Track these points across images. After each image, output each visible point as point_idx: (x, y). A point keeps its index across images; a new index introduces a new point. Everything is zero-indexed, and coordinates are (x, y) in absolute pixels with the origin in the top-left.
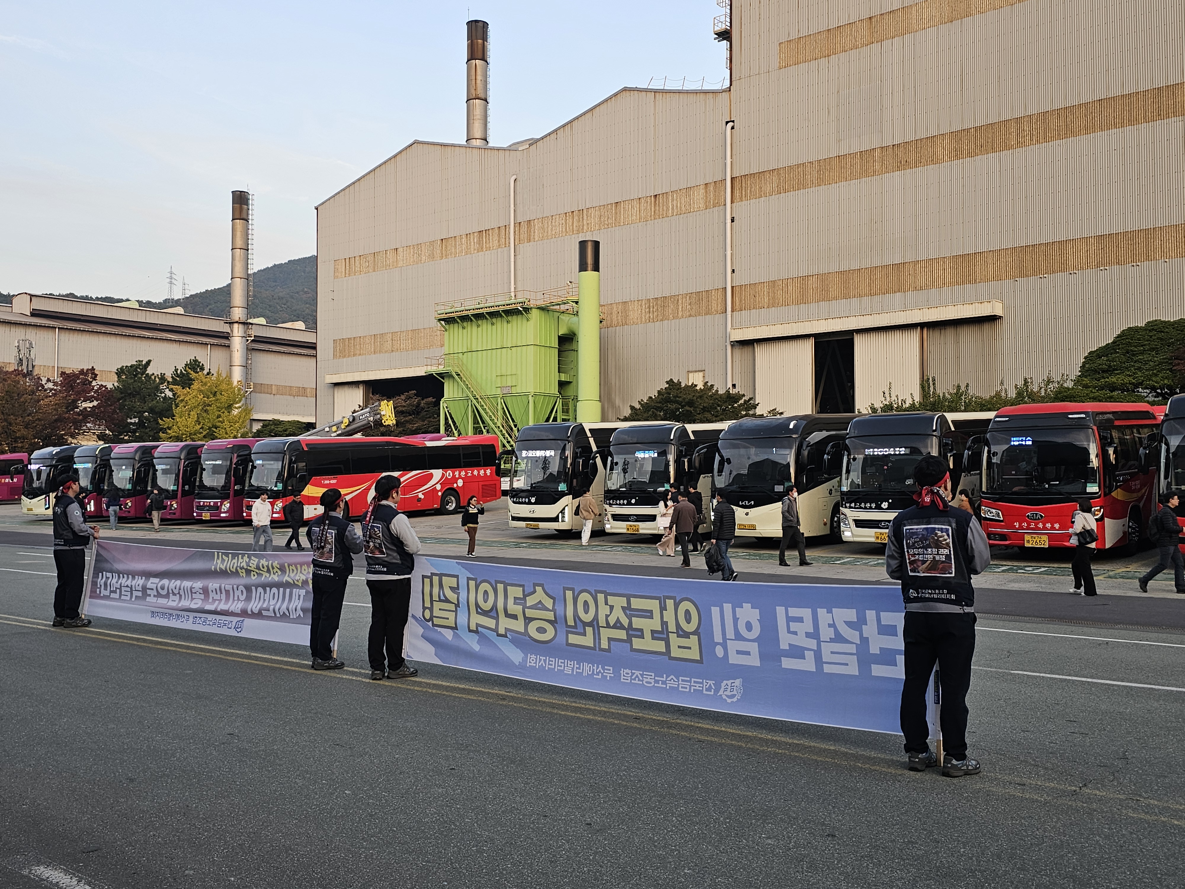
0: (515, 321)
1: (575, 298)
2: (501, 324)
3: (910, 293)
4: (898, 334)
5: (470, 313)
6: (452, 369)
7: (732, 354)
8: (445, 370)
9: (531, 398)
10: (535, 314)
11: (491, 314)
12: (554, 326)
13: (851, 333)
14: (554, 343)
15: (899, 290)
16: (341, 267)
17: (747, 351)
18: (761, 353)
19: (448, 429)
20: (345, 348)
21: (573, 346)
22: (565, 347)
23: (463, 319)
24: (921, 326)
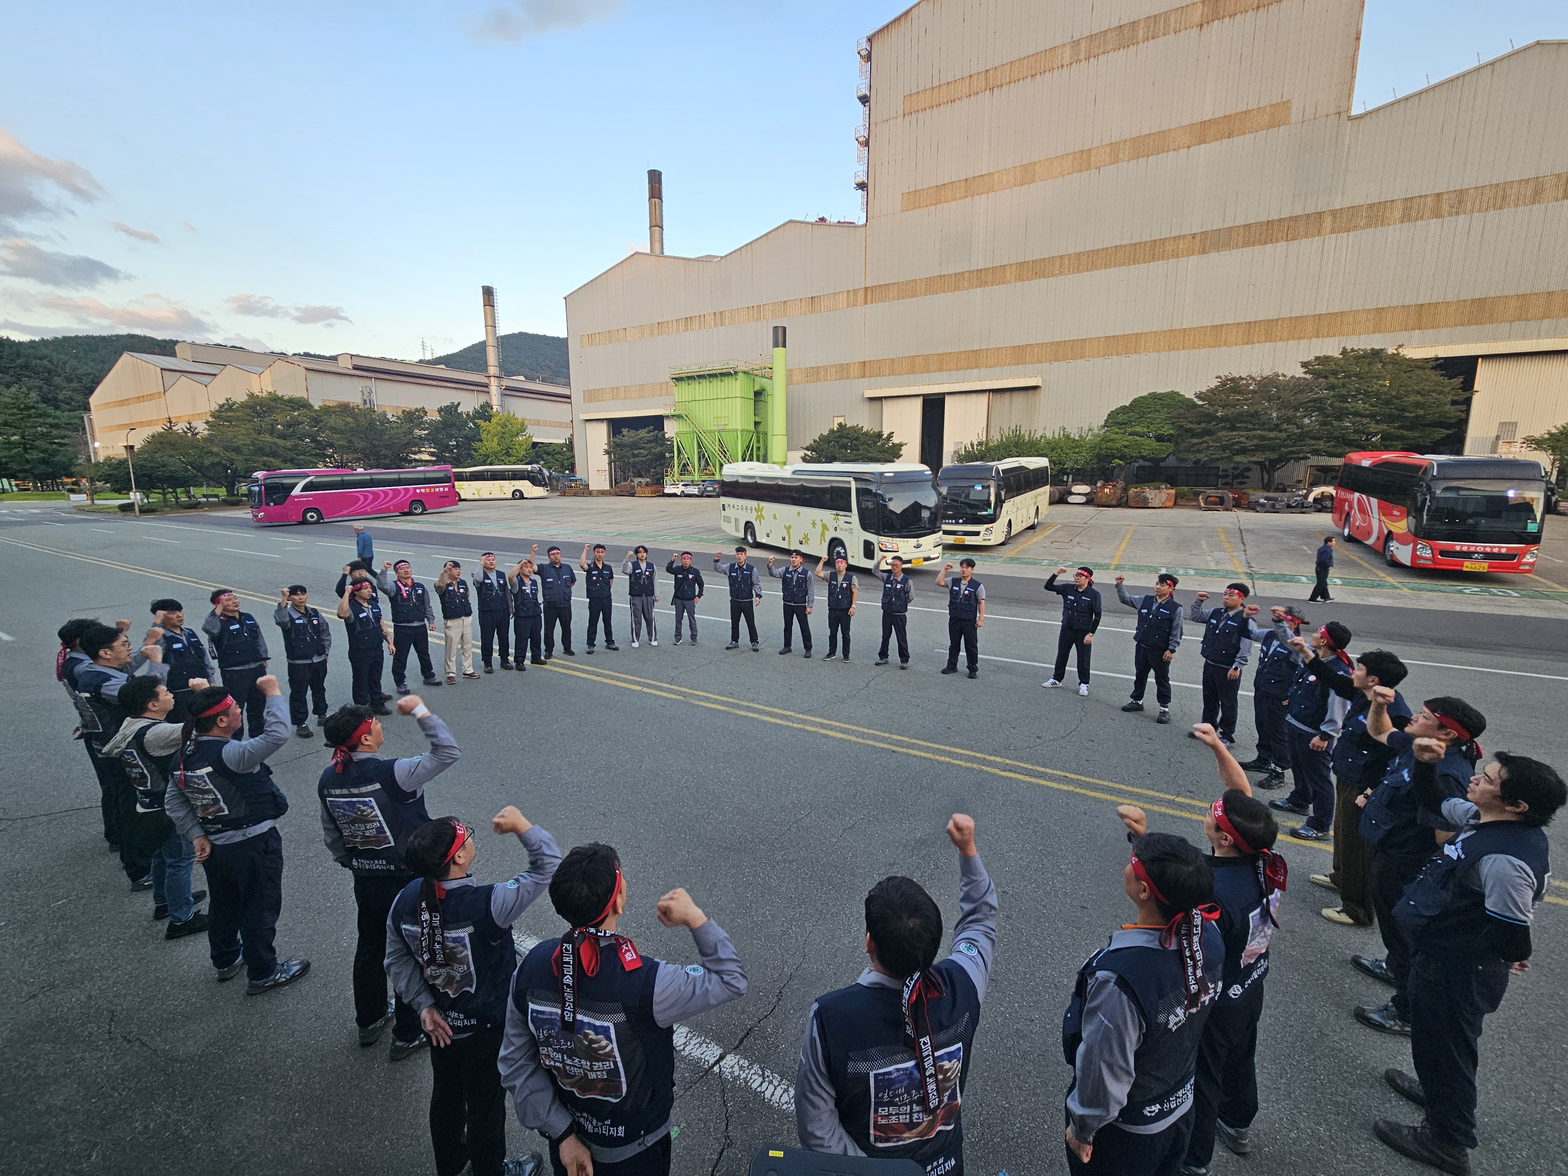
0: (727, 381)
1: (770, 366)
2: (716, 382)
3: (983, 370)
4: (974, 396)
5: (695, 374)
6: (683, 413)
7: (867, 406)
8: (677, 413)
9: (739, 433)
10: (741, 376)
11: (710, 376)
12: (752, 385)
13: (944, 394)
14: (752, 396)
15: (976, 367)
16: (586, 340)
17: (876, 404)
18: (887, 406)
19: (679, 452)
20: (591, 396)
21: (763, 398)
22: (758, 399)
23: (689, 378)
24: (989, 391)
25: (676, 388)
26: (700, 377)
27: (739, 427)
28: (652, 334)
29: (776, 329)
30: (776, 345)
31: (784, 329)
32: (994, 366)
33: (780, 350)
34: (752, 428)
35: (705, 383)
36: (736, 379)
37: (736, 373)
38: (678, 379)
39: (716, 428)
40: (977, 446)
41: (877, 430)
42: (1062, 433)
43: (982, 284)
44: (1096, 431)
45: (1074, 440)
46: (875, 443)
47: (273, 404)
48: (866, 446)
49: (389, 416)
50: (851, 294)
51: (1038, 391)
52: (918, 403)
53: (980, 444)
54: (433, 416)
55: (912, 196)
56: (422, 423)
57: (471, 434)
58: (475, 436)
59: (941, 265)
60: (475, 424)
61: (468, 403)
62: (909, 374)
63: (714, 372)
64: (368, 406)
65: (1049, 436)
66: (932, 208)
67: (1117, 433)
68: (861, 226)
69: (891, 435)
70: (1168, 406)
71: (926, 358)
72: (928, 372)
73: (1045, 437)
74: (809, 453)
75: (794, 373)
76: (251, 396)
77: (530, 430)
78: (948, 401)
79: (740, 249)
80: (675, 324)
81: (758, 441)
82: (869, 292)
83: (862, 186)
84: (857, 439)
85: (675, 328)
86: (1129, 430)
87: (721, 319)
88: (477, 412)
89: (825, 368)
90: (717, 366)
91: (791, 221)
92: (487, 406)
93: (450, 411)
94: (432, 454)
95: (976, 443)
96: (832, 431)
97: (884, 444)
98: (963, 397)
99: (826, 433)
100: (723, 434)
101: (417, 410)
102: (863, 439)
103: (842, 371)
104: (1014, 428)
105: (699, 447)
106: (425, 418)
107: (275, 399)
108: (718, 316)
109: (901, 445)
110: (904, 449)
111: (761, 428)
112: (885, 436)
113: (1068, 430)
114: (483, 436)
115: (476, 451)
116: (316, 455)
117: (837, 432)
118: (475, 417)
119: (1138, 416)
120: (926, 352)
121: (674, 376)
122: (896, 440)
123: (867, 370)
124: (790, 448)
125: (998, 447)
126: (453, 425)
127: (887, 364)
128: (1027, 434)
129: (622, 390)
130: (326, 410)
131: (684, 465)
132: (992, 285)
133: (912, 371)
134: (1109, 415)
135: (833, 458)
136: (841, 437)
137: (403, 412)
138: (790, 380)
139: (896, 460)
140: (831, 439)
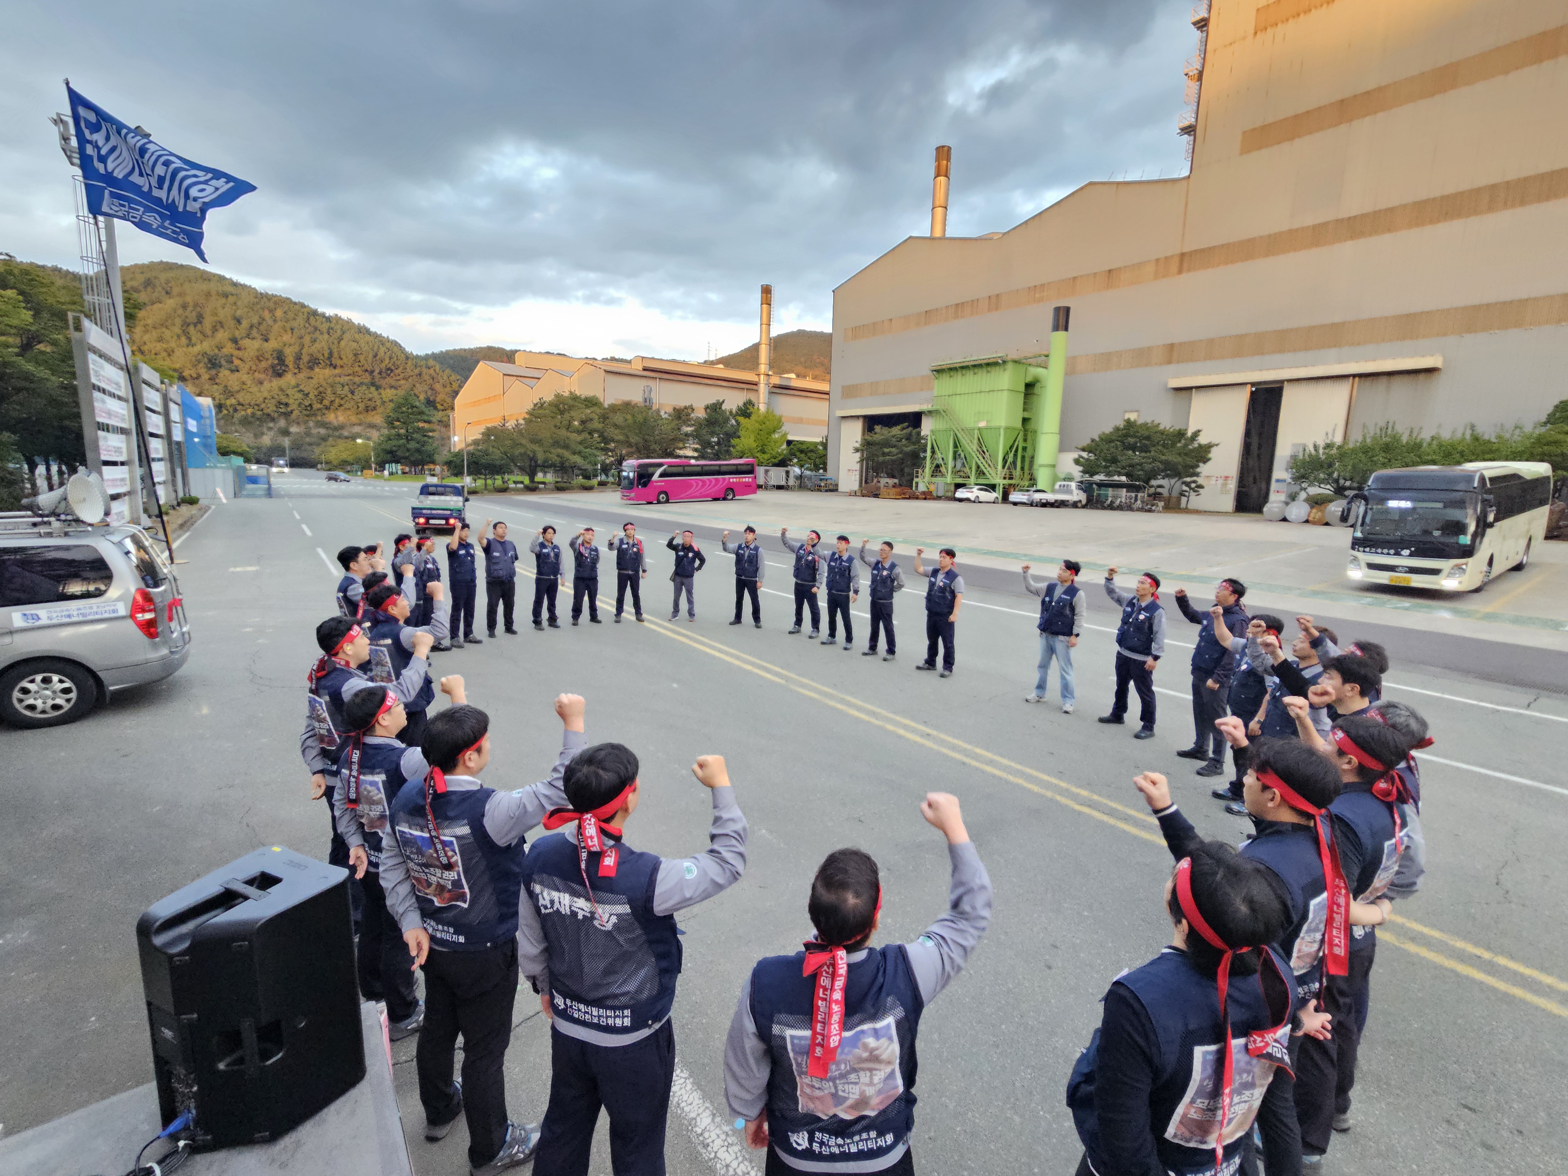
0: (995, 371)
1: (1047, 353)
2: (981, 374)
3: (1347, 348)
4: (1328, 383)
5: (956, 366)
6: (939, 408)
7: (1170, 398)
8: (935, 408)
9: (1002, 430)
11: (974, 366)
12: (1023, 376)
13: (1282, 382)
14: (1022, 388)
15: (1335, 346)
16: (850, 333)
17: (1183, 396)
18: (1197, 397)
19: (933, 452)
20: (849, 391)
21: (1035, 391)
22: (1029, 392)
23: (951, 370)
24: (1354, 376)
25: (936, 381)
26: (963, 368)
27: (1003, 424)
28: (918, 324)
29: (1057, 310)
31: (1067, 310)
32: (1365, 342)
33: (1061, 334)
34: (1019, 425)
35: (969, 374)
36: (1005, 370)
37: (1004, 362)
38: (939, 371)
39: (976, 426)
40: (1325, 448)
41: (1176, 427)
42: (1470, 433)
43: (1357, 235)
45: (1489, 442)
46: (1174, 444)
47: (572, 402)
48: (1160, 447)
49: (662, 413)
50: (1161, 263)
51: (1436, 374)
52: (1244, 394)
53: (1328, 446)
54: (700, 413)
55: (1259, 132)
56: (689, 420)
57: (732, 430)
58: (733, 434)
59: (1293, 216)
60: (736, 421)
62: (1233, 357)
63: (980, 362)
64: (647, 404)
65: (1446, 435)
66: (1286, 144)
68: (1183, 178)
69: (1197, 433)
71: (1260, 337)
72: (1260, 355)
73: (1440, 438)
74: (1085, 454)
75: (1077, 361)
76: (557, 396)
77: (785, 427)
78: (1288, 390)
80: (944, 311)
81: (1025, 440)
82: (1187, 258)
83: (1188, 130)
84: (1152, 438)
85: (944, 316)
87: (997, 302)
88: (739, 409)
89: (1119, 354)
90: (983, 356)
91: (1091, 184)
93: (715, 408)
94: (695, 450)
95: (1322, 444)
96: (1117, 429)
97: (1186, 445)
98: (1312, 386)
99: (1108, 431)
100: (983, 432)
101: (686, 408)
102: (1157, 438)
103: (1141, 356)
104: (1384, 425)
105: (955, 446)
106: (692, 415)
107: (575, 398)
108: (994, 300)
109: (1208, 447)
110: (1214, 450)
111: (1029, 426)
112: (1188, 435)
114: (742, 433)
117: (1123, 430)
118: (737, 414)
120: (1261, 329)
122: (1203, 440)
123: (1175, 354)
124: (1063, 448)
126: (716, 422)
127: (1203, 347)
128: (1408, 432)
129: (882, 384)
130: (614, 408)
131: (938, 466)
132: (1370, 236)
133: (1238, 354)
135: (1114, 461)
136: (1126, 436)
137: (674, 409)
138: (1071, 370)
139: (1201, 465)
140: (1114, 438)
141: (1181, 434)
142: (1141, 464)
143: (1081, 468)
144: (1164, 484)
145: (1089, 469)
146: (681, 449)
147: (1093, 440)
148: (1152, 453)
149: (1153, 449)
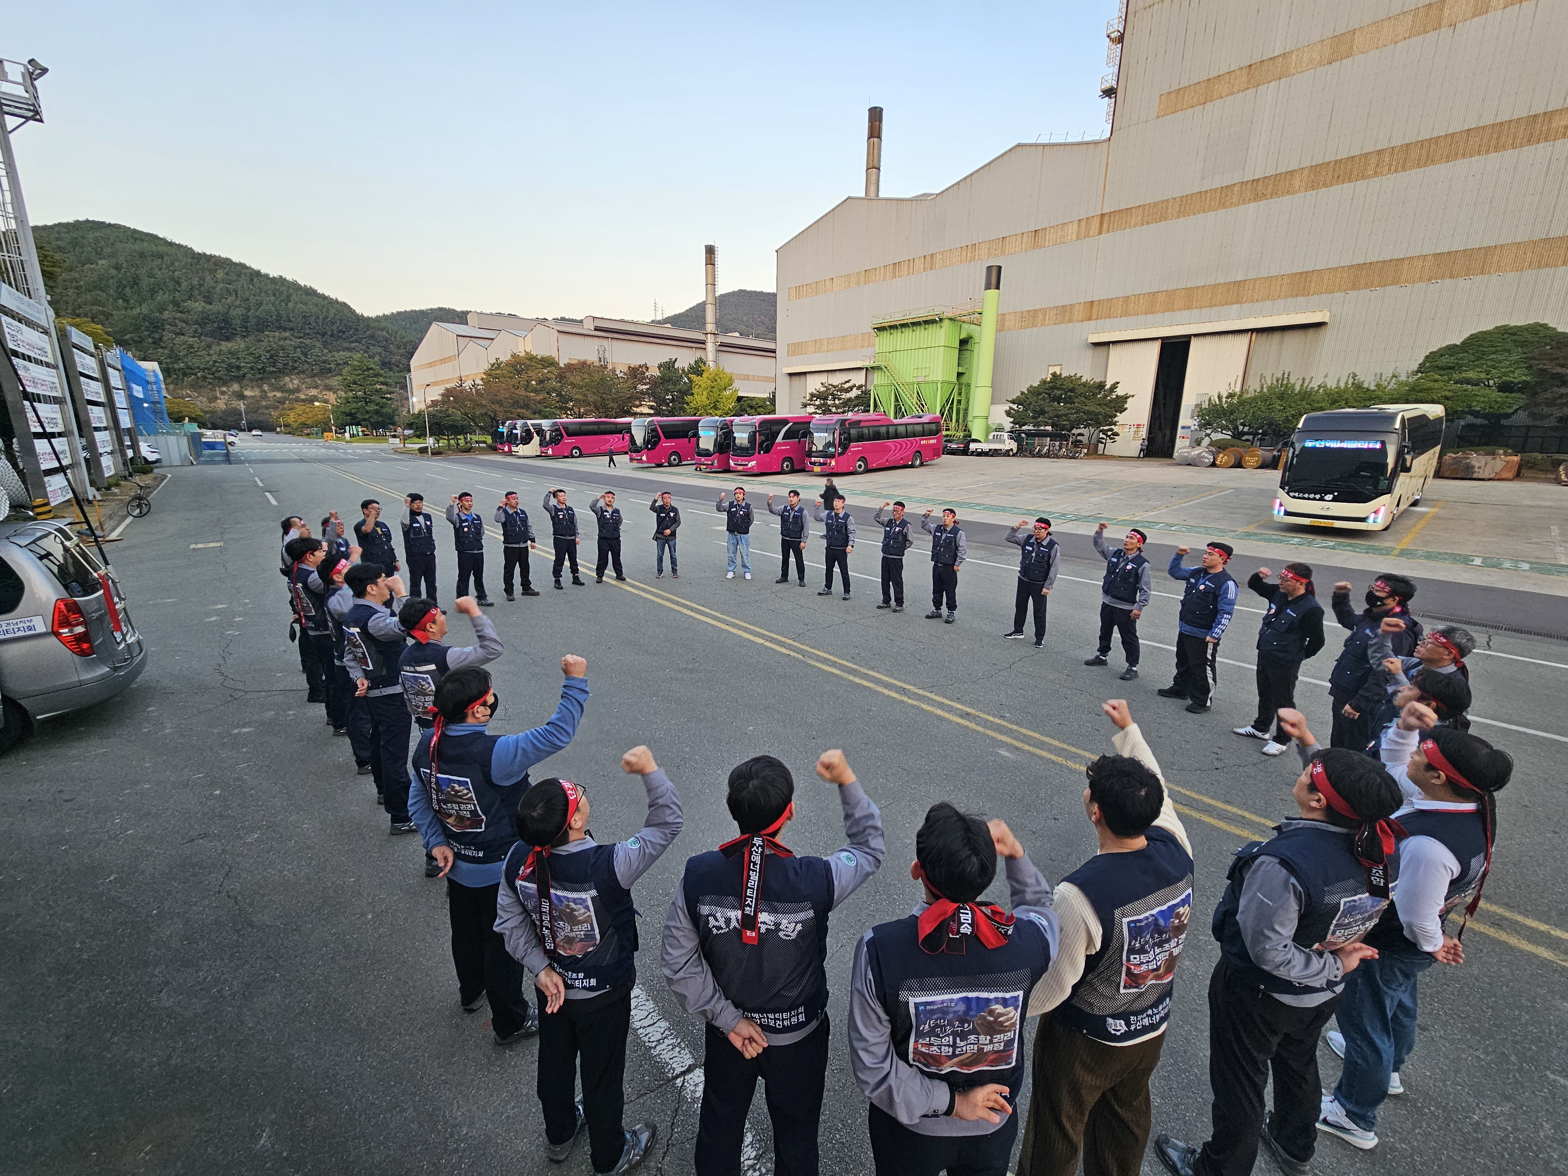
0: (931, 328)
1: (980, 311)
2: (920, 331)
3: (1245, 306)
4: (1230, 338)
5: (897, 323)
6: (882, 364)
7: (1090, 352)
8: (876, 364)
9: (939, 385)
10: (946, 323)
11: (913, 324)
12: (957, 333)
13: (1189, 337)
14: (957, 345)
15: (1237, 302)
16: (793, 292)
17: (1102, 350)
18: (1114, 351)
19: (876, 405)
20: (795, 349)
21: (969, 347)
22: (963, 348)
23: (891, 327)
24: (1252, 331)
25: (877, 338)
26: (903, 326)
27: (940, 379)
28: (858, 283)
29: (989, 268)
30: (988, 287)
31: (1000, 268)
32: (1263, 299)
33: (993, 292)
34: (954, 379)
35: (908, 332)
36: (941, 327)
37: (941, 320)
38: (880, 329)
39: (915, 380)
40: (1227, 398)
41: (1098, 380)
42: (1351, 381)
43: (1258, 196)
44: (1403, 378)
45: (1368, 390)
46: (1095, 395)
47: (528, 362)
48: (1083, 399)
49: (618, 372)
50: (1083, 224)
51: (1323, 329)
52: (1156, 347)
53: (1231, 396)
54: (654, 372)
55: (1173, 96)
56: (644, 378)
57: (685, 388)
58: (688, 391)
59: (1203, 178)
60: (689, 379)
61: (684, 359)
62: (1146, 313)
63: (918, 320)
64: (602, 363)
65: (1331, 384)
66: (1199, 108)
67: (1436, 381)
68: (1104, 141)
69: (1114, 386)
70: (1524, 344)
71: (1171, 294)
72: (1173, 310)
73: (1326, 386)
74: (1015, 407)
75: (1007, 317)
76: (514, 356)
77: (736, 384)
78: (1194, 344)
79: (958, 183)
80: (882, 270)
81: (960, 394)
82: (1106, 219)
83: (1109, 92)
84: (1072, 390)
85: (882, 275)
86: (1456, 376)
87: (932, 263)
88: (691, 368)
89: (1044, 311)
90: (921, 314)
91: (1019, 145)
92: (701, 361)
93: (668, 366)
94: (651, 407)
95: (1224, 394)
96: (1044, 382)
97: (1105, 396)
98: (1216, 339)
99: (1036, 384)
100: (922, 386)
101: (640, 366)
102: (1080, 390)
103: (1065, 313)
104: (1280, 376)
105: (897, 400)
106: (647, 374)
107: (531, 358)
108: (928, 259)
109: (1125, 398)
110: (1129, 400)
111: (964, 380)
112: (1108, 387)
113: (1361, 377)
114: (695, 391)
115: (688, 404)
116: (561, 408)
117: (1049, 383)
118: (689, 372)
119: (1472, 358)
120: (1172, 287)
121: (876, 326)
122: (1120, 391)
123: (1095, 311)
124: (993, 402)
125: (1254, 399)
126: (670, 380)
127: (1121, 303)
128: (1300, 382)
129: (825, 342)
130: (570, 367)
132: (1271, 198)
133: (1151, 310)
134: (1427, 357)
135: (1043, 412)
136: (1053, 388)
137: (629, 367)
138: (1001, 326)
139: (1118, 414)
140: (1041, 390)
141: (1101, 385)
142: (1066, 415)
143: (1012, 420)
144: (1085, 433)
145: (1018, 419)
146: (637, 407)
147: (1022, 393)
148: (1076, 405)
149: (1076, 400)
